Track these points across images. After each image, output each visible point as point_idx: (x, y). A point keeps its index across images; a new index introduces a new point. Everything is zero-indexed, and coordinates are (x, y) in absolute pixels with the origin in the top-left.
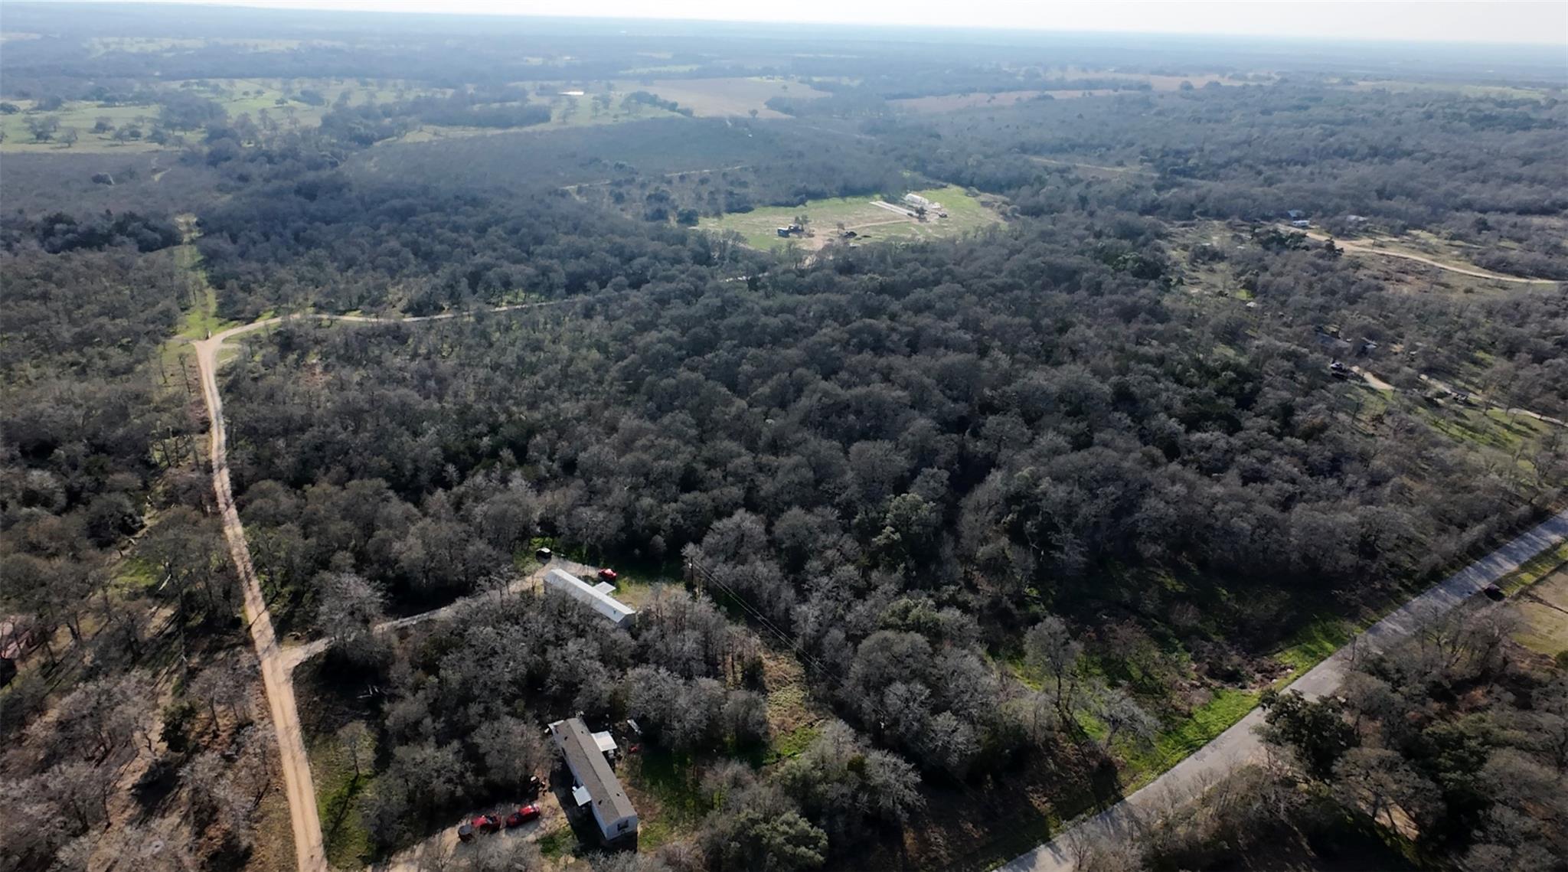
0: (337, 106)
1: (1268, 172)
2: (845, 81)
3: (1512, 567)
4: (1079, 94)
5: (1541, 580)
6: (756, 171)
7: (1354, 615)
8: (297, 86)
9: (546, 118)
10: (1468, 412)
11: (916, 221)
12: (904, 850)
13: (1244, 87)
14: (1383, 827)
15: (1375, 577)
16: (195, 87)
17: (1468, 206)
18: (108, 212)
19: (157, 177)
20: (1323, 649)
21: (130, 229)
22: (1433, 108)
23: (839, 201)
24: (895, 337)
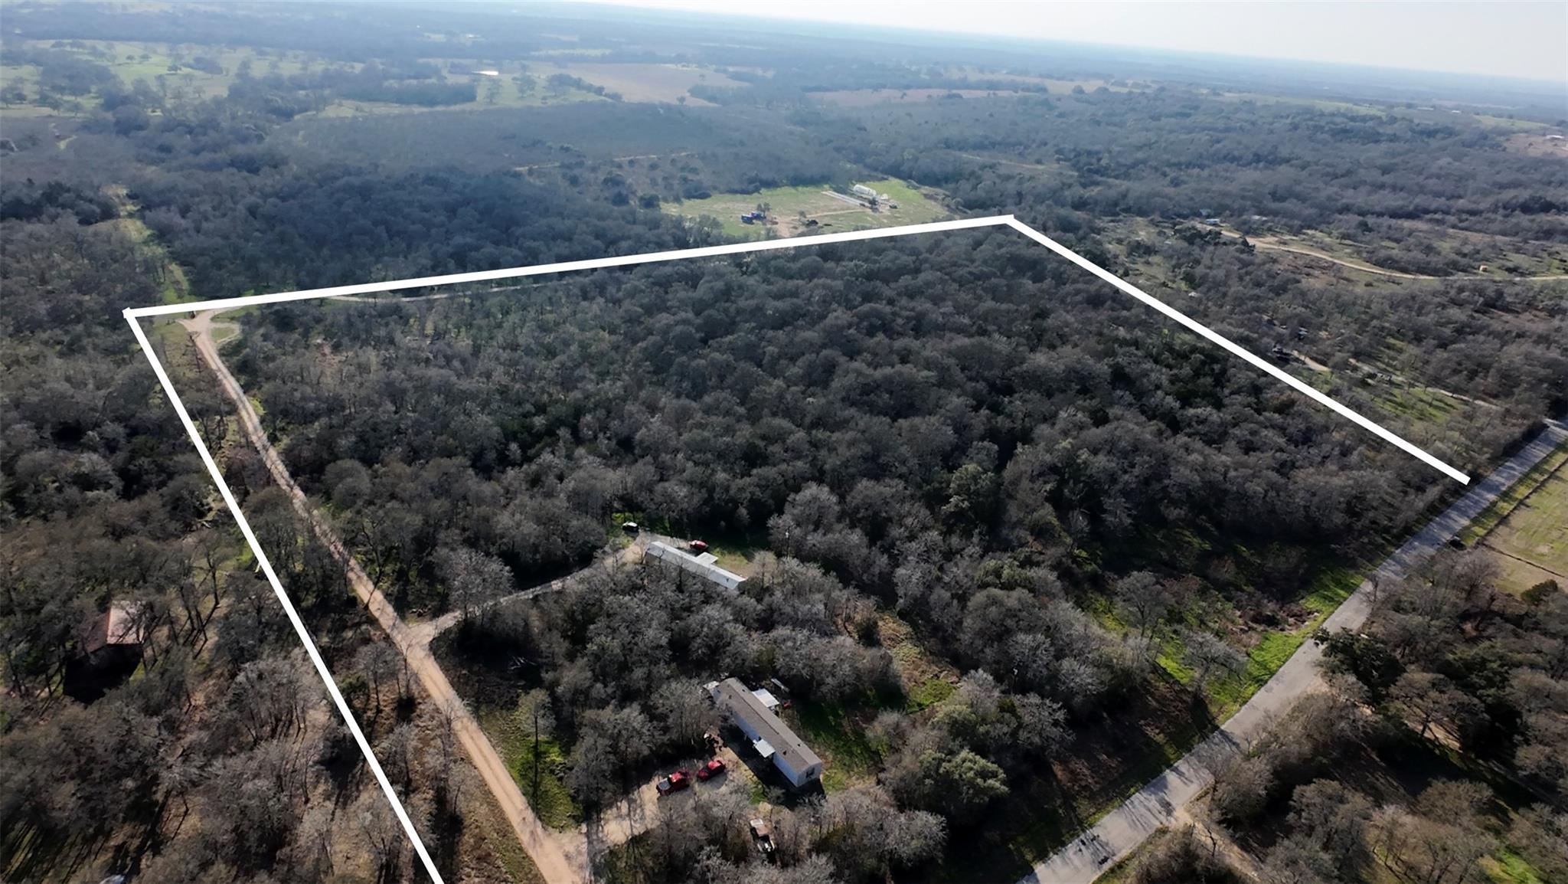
0: (238, 75)
1: (1172, 174)
2: (759, 72)
3: (1465, 522)
4: (981, 94)
5: (1490, 532)
6: (703, 158)
7: (1354, 566)
8: (183, 50)
9: (472, 98)
10: (1396, 391)
11: (869, 211)
12: (1058, 781)
13: (1130, 93)
14: (1429, 740)
15: (1361, 533)
16: (68, 48)
17: (1346, 209)
18: (30, 180)
19: (62, 145)
20: (1338, 595)
21: (60, 200)
22: (1297, 120)
23: (793, 190)
24: (900, 321)
